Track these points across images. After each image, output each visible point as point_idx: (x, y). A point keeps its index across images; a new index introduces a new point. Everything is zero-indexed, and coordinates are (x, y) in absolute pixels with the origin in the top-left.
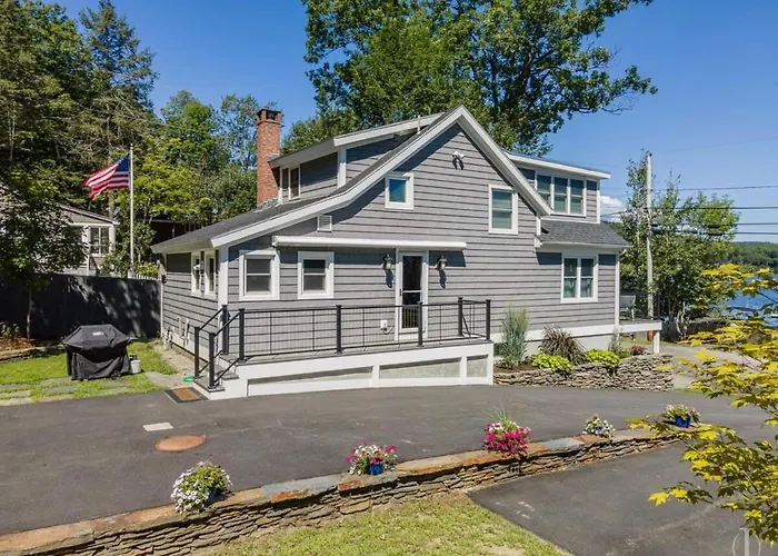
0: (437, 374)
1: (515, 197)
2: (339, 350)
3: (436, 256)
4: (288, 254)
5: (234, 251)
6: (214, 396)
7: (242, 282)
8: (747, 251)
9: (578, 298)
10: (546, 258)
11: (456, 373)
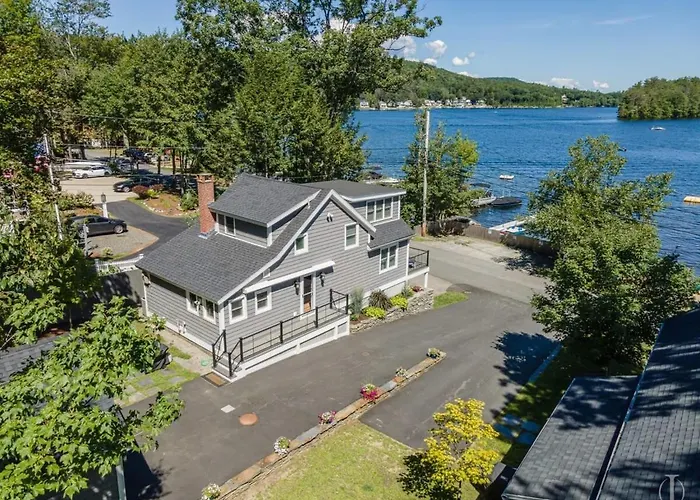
0: (325, 338)
1: (358, 226)
2: (282, 342)
3: (319, 273)
4: (250, 296)
5: (226, 304)
6: (232, 380)
7: (231, 315)
8: (498, 89)
9: (388, 269)
10: (371, 254)
11: (333, 334)
